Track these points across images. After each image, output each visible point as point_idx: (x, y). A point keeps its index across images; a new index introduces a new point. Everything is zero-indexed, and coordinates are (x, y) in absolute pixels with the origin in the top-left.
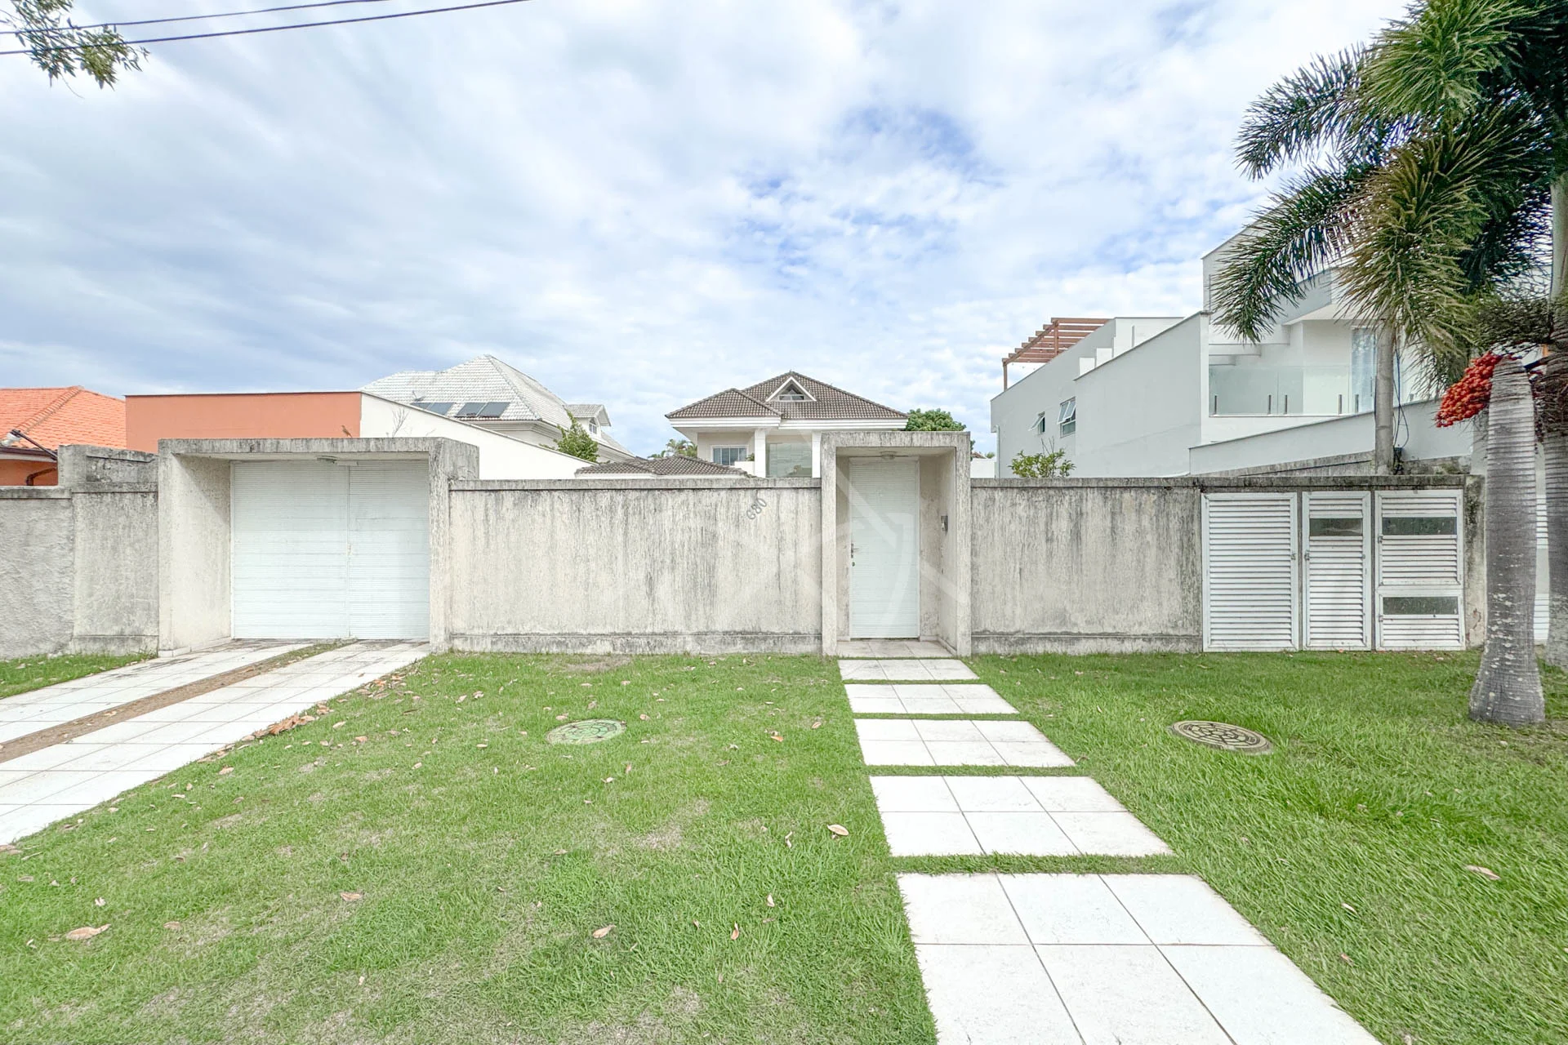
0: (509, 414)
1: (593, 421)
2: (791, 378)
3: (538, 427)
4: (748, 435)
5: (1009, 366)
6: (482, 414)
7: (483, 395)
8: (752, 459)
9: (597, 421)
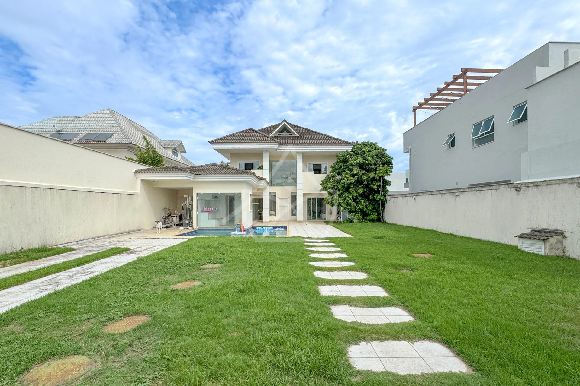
0: (113, 140)
1: (175, 149)
2: (285, 123)
3: (130, 147)
4: (259, 154)
5: (417, 111)
6: (95, 139)
7: (96, 128)
8: (261, 168)
9: (178, 149)
